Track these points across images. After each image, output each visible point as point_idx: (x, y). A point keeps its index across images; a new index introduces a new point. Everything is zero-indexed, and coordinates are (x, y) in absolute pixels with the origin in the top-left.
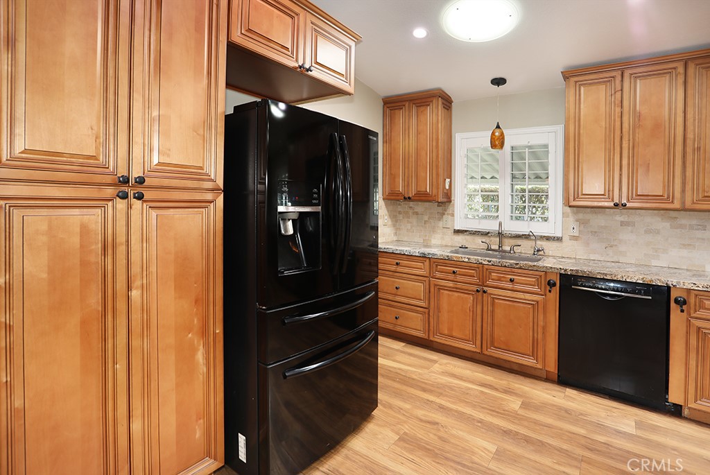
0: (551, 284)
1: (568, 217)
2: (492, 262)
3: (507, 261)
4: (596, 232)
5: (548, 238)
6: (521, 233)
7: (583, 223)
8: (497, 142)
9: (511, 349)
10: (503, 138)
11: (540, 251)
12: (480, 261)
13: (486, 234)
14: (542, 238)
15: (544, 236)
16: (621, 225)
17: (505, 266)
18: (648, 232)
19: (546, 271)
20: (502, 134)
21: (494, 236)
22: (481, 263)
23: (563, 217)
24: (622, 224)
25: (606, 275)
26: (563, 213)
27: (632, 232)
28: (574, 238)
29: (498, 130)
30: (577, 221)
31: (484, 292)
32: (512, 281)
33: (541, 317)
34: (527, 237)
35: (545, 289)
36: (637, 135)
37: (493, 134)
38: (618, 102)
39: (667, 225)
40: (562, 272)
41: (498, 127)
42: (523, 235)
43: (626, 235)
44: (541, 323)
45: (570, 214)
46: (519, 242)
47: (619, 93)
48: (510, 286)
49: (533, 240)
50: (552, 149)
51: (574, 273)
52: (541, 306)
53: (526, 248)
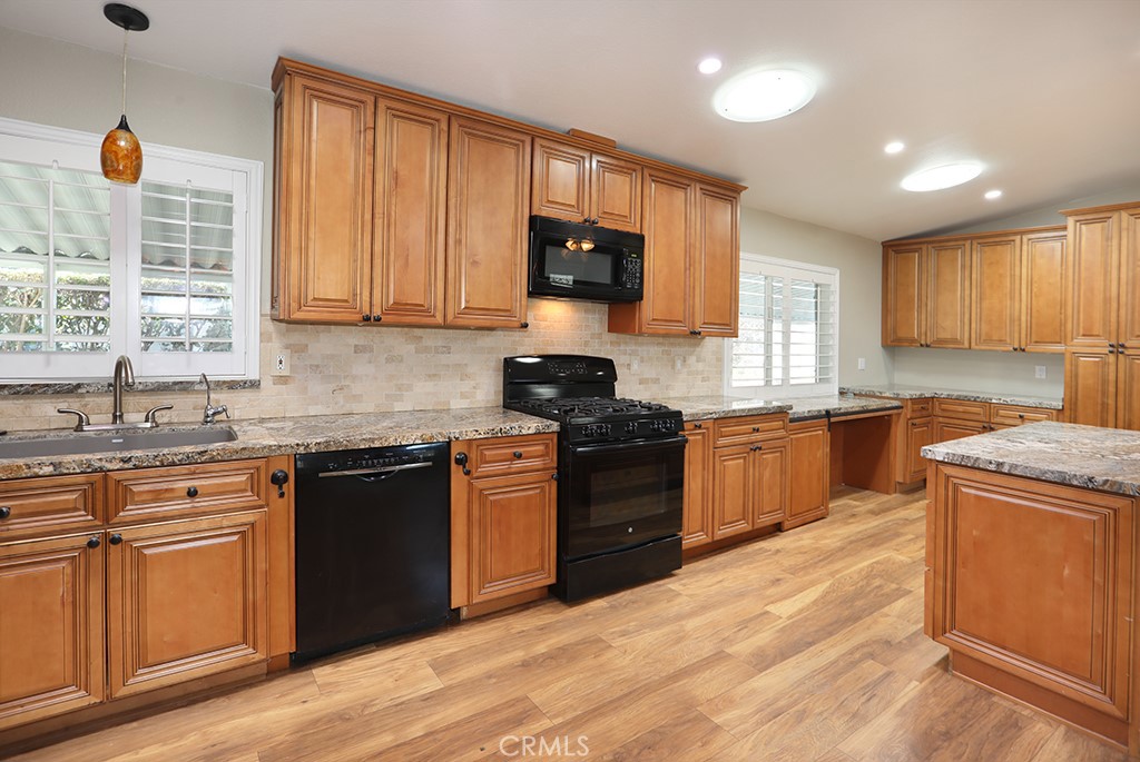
0: (278, 480)
1: (270, 340)
2: (134, 462)
3: (175, 450)
4: (317, 366)
5: (232, 386)
6: (172, 380)
7: (297, 350)
8: (120, 163)
9: (192, 651)
10: (139, 157)
11: (219, 413)
12: (97, 464)
13: (72, 390)
14: (220, 385)
15: (224, 382)
16: (355, 352)
17: (173, 464)
18: (389, 360)
19: (267, 456)
20: (137, 149)
21: (98, 393)
22: (101, 470)
23: (261, 341)
24: (357, 349)
25: (373, 440)
26: (261, 334)
27: (370, 362)
28: (282, 380)
29: (121, 133)
30: (287, 348)
31: (116, 541)
32: (192, 493)
33: (261, 553)
34: (183, 387)
35: (267, 494)
36: (393, 207)
37: (110, 140)
38: (369, 146)
39: (412, 347)
40: (302, 450)
41: (123, 126)
42: (175, 383)
43: (361, 368)
44: (261, 566)
45: (274, 336)
46: (166, 400)
47: (371, 133)
48: (186, 505)
49: (198, 392)
50: (238, 205)
51: (322, 448)
52: (260, 530)
53: (185, 411)
